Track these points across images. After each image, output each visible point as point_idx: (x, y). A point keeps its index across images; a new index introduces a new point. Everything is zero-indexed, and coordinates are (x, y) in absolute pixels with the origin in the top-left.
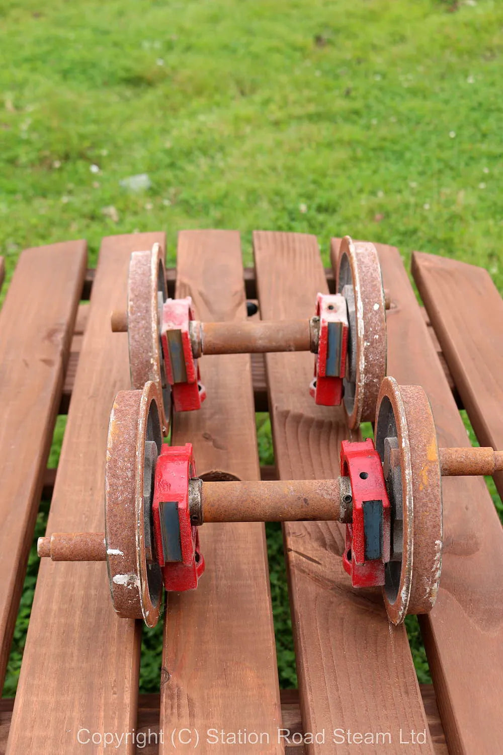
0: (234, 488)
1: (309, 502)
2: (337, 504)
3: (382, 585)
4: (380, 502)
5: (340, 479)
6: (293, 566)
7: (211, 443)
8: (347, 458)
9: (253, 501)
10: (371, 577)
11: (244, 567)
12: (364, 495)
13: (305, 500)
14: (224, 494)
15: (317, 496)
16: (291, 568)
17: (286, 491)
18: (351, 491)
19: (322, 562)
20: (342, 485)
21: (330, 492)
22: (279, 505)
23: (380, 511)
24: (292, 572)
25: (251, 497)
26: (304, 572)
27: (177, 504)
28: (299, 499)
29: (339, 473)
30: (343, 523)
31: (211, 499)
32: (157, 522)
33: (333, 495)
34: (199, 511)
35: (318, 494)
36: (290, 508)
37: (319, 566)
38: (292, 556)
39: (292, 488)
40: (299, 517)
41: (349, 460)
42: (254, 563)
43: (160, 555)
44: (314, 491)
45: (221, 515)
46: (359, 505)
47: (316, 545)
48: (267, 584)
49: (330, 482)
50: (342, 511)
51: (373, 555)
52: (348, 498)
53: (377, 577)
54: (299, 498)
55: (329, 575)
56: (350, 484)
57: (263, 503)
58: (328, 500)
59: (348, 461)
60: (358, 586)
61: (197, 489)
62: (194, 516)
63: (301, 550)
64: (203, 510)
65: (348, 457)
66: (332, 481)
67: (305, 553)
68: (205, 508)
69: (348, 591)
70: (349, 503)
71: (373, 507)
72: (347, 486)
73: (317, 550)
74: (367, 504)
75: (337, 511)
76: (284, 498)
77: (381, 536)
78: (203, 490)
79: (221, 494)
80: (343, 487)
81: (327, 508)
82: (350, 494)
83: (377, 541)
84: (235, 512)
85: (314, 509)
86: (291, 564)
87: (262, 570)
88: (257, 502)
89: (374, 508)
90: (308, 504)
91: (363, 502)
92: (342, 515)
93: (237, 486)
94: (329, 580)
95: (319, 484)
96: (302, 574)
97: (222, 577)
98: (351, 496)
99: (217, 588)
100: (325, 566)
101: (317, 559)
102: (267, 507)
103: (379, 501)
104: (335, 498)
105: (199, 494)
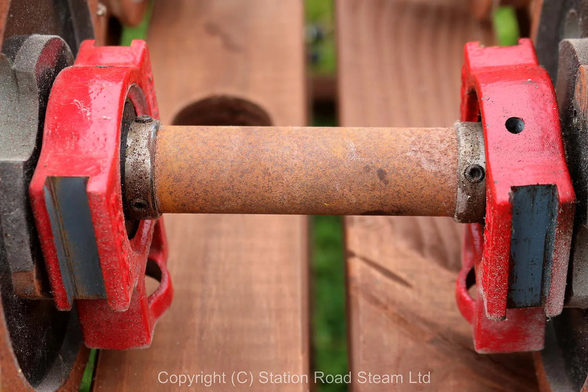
0: (224, 141)
1: (390, 177)
2: (451, 183)
3: (537, 350)
4: (551, 189)
5: (460, 127)
6: (357, 288)
7: (217, 41)
8: (476, 82)
9: (266, 172)
10: (514, 334)
11: (259, 289)
12: (515, 170)
13: (382, 174)
14: (203, 154)
15: (406, 165)
16: (353, 292)
17: (339, 152)
18: (483, 157)
19: (413, 282)
20: (462, 142)
21: (437, 157)
22: (324, 180)
23: (550, 207)
24: (353, 301)
25: (262, 162)
26: (375, 301)
27: (86, 181)
28: (368, 171)
29: (459, 115)
30: (463, 222)
31: (176, 166)
32: (41, 221)
33: (442, 164)
34: (149, 192)
35: (410, 160)
36: (346, 190)
37: (408, 291)
38: (357, 267)
39: (352, 145)
40: (366, 207)
41: (483, 89)
42: (279, 280)
43: (56, 287)
44: (403, 152)
45: (197, 199)
46: (502, 195)
47: (403, 245)
48: (303, 327)
49: (437, 133)
50: (462, 200)
51: (525, 298)
52: (475, 171)
53: (527, 336)
54: (367, 169)
55: (427, 311)
56: (481, 139)
57: (287, 177)
58: (432, 175)
59: (479, 90)
60: (486, 350)
61: (144, 143)
62: (138, 200)
63: (375, 255)
64: (157, 188)
65: (480, 80)
66: (441, 130)
67: (381, 263)
68: (161, 185)
69: (463, 345)
70: (478, 182)
71: (534, 200)
72: (474, 145)
73: (405, 256)
74: (521, 192)
75: (449, 198)
76: (333, 167)
77: (546, 261)
78: (159, 144)
79: (196, 156)
80: (465, 146)
81: (427, 192)
82: (482, 163)
83: (538, 269)
84: (227, 194)
85: (398, 192)
86: (353, 285)
87: (293, 295)
88: (274, 175)
89: (536, 201)
90: (386, 182)
91: (514, 189)
92: (461, 208)
93: (233, 137)
94: (425, 322)
95: (413, 138)
96: (373, 308)
97: (213, 310)
98: (483, 166)
99: (202, 332)
100: (420, 291)
101: (403, 276)
102: (297, 186)
103: (549, 186)
104: (448, 171)
105: (148, 154)
